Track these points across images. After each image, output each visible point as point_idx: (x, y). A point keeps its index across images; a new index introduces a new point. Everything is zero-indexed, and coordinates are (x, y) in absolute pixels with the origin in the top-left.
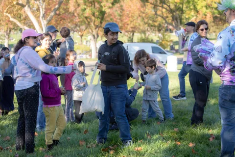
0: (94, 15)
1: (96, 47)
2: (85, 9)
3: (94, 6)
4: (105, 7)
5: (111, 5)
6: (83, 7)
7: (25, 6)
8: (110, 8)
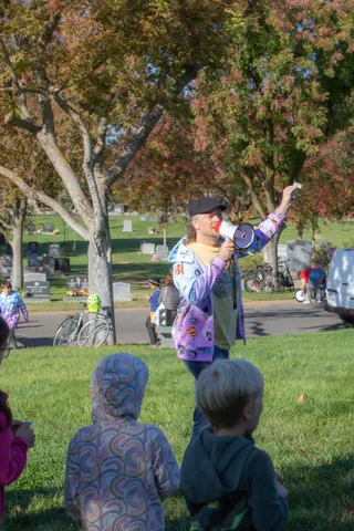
0: (269, 161)
1: (277, 258)
2: (244, 145)
3: (272, 136)
4: (302, 138)
5: (319, 133)
6: (236, 136)
7: (40, 128)
8: (317, 141)
